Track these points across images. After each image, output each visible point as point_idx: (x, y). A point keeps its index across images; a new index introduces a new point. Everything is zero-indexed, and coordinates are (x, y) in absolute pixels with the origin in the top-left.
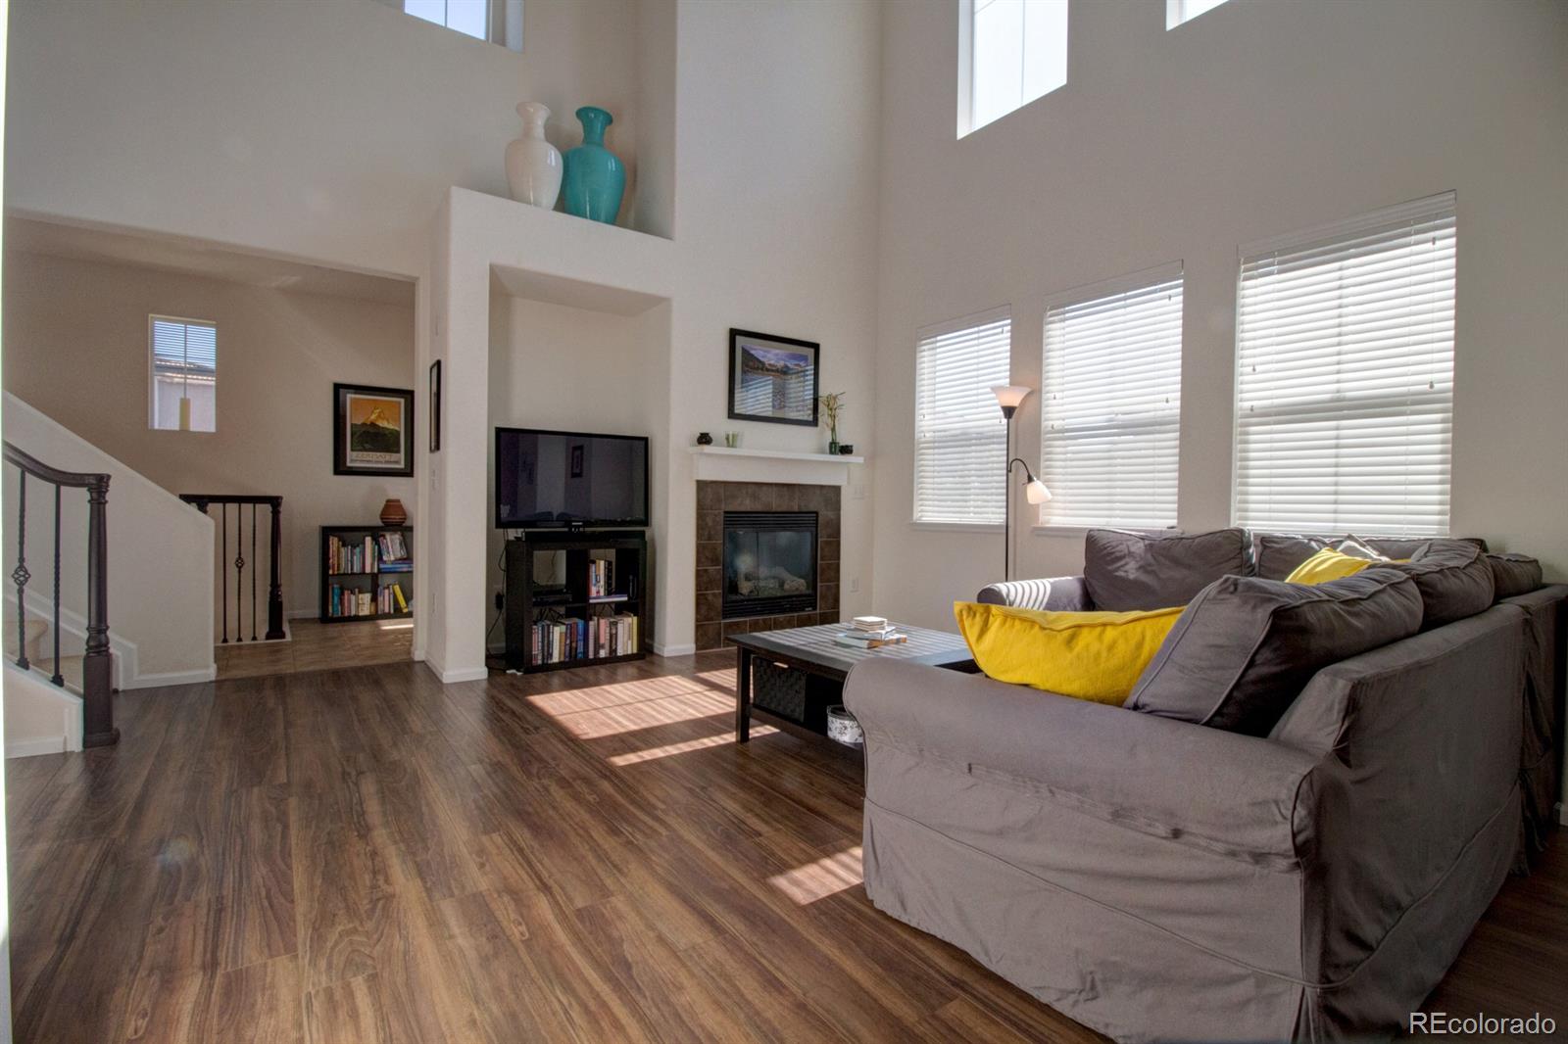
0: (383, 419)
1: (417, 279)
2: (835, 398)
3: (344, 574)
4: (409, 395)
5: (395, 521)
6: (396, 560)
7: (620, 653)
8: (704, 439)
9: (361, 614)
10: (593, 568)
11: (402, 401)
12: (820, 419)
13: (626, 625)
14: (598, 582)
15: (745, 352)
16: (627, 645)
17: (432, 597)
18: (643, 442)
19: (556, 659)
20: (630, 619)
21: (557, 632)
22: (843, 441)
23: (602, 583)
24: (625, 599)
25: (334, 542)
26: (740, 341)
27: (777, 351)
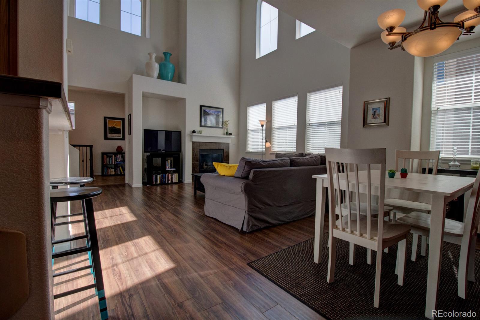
0: (117, 125)
1: (125, 94)
2: (227, 121)
3: (108, 164)
4: (123, 120)
5: (120, 151)
6: (120, 161)
7: (174, 182)
8: (194, 132)
9: (112, 174)
10: (167, 162)
11: (121, 121)
12: (224, 127)
13: (175, 175)
14: (168, 165)
15: (204, 111)
16: (175, 180)
17: (129, 170)
18: (179, 133)
19: (158, 183)
20: (176, 174)
21: (159, 177)
22: (229, 132)
23: (169, 165)
24: (175, 169)
25: (105, 156)
26: (203, 108)
27: (213, 110)
